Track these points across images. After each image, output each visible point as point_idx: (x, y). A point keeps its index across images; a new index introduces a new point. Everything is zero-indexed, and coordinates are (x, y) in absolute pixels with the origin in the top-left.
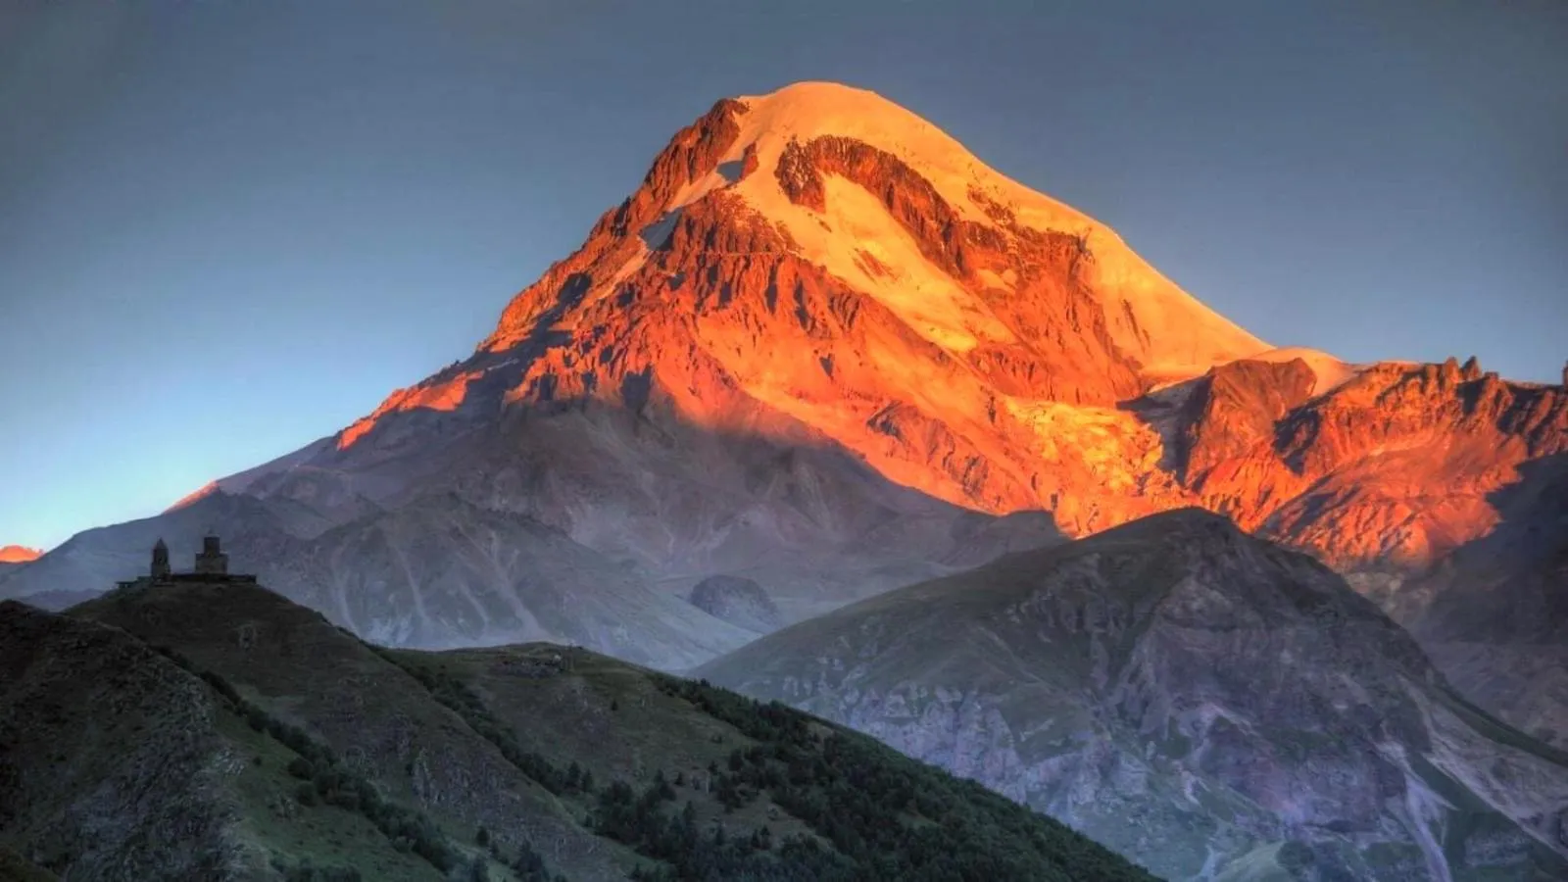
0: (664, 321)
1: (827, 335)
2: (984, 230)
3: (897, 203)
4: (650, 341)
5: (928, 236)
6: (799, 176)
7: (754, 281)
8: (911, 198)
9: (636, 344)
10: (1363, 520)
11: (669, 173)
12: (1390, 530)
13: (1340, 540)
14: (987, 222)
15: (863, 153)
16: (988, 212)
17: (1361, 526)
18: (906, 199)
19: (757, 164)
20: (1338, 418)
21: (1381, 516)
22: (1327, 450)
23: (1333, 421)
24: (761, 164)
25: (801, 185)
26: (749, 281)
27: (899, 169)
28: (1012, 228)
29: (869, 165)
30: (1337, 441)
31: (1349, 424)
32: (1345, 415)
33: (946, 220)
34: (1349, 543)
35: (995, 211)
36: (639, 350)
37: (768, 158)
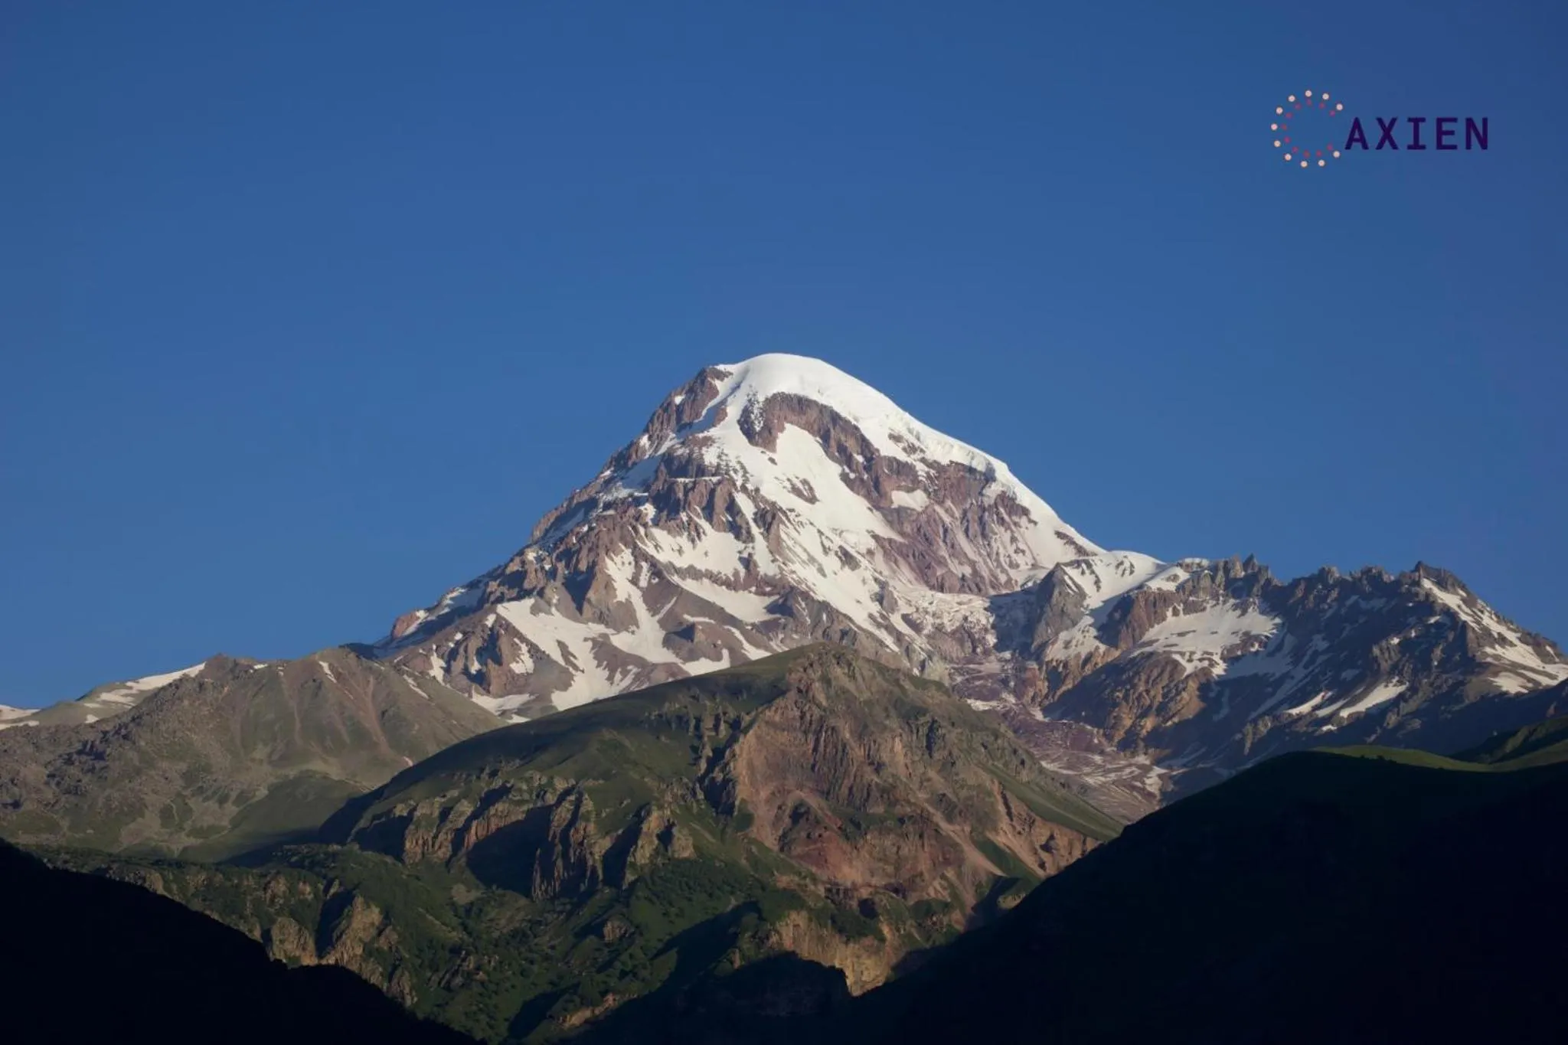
0: (614, 529)
1: (750, 538)
2: (898, 462)
3: (833, 443)
4: (601, 542)
5: (854, 467)
6: (756, 422)
7: (698, 499)
8: (843, 438)
9: (589, 545)
10: (1153, 678)
11: (662, 423)
12: (1172, 685)
13: (1134, 693)
14: (903, 457)
15: (808, 406)
16: (904, 449)
17: (1151, 682)
18: (840, 440)
19: (726, 415)
20: (1146, 600)
21: (1166, 675)
22: (1136, 625)
23: (1142, 604)
24: (729, 415)
25: (758, 429)
26: (694, 499)
27: (835, 417)
28: (923, 460)
29: (813, 414)
30: (1145, 618)
31: (1155, 605)
32: (1152, 598)
33: (869, 455)
34: (1140, 695)
35: (911, 449)
36: (590, 550)
37: (733, 411)
